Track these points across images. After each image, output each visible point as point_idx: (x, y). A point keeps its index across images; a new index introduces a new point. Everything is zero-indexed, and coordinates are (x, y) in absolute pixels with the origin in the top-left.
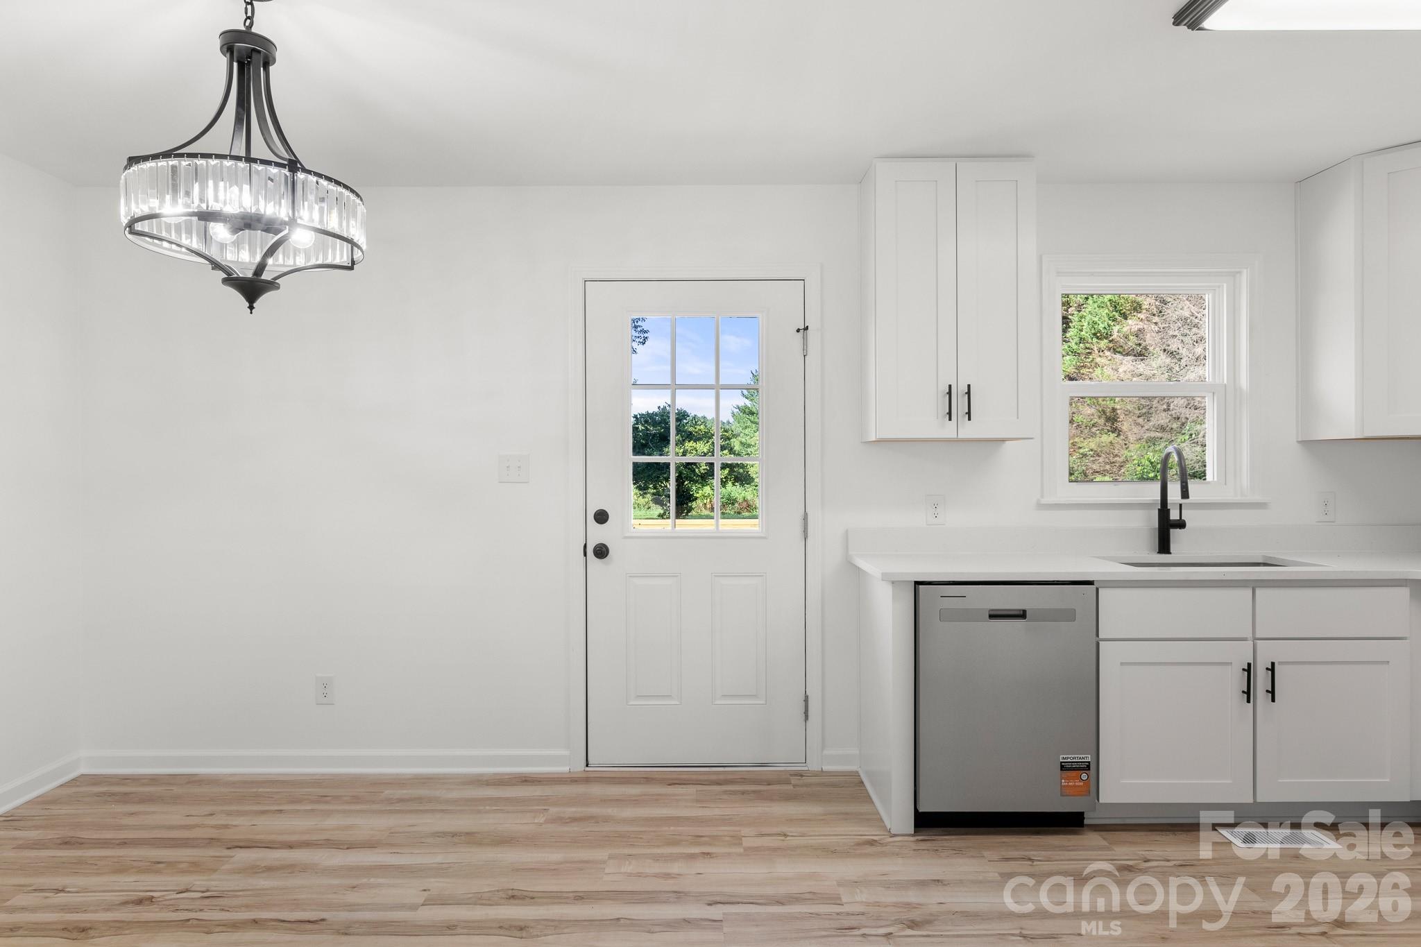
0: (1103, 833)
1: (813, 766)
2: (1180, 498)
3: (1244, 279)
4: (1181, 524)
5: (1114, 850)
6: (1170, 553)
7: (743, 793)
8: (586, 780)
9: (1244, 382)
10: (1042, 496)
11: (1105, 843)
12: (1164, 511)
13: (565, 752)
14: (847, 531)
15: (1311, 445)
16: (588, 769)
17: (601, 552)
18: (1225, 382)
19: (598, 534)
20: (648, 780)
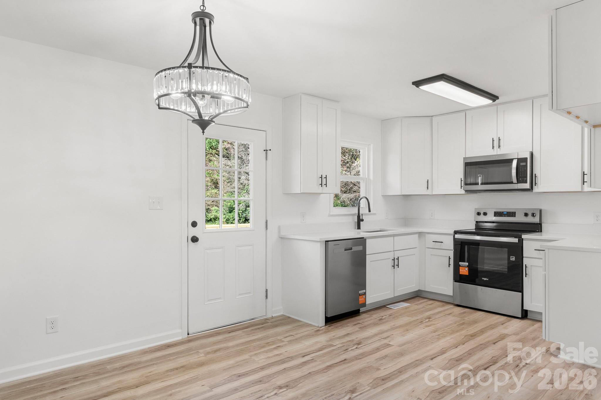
0: (366, 313)
1: (269, 316)
2: (368, 212)
3: (372, 146)
4: (363, 220)
5: (372, 317)
6: (360, 229)
7: (259, 328)
8: (189, 341)
9: (371, 178)
10: (330, 212)
11: (369, 316)
12: (359, 216)
13: (179, 331)
14: (279, 226)
15: (385, 197)
16: (189, 336)
17: (195, 239)
18: (366, 177)
19: (194, 232)
20: (218, 334)
